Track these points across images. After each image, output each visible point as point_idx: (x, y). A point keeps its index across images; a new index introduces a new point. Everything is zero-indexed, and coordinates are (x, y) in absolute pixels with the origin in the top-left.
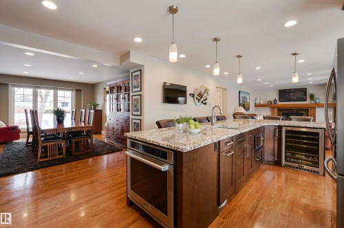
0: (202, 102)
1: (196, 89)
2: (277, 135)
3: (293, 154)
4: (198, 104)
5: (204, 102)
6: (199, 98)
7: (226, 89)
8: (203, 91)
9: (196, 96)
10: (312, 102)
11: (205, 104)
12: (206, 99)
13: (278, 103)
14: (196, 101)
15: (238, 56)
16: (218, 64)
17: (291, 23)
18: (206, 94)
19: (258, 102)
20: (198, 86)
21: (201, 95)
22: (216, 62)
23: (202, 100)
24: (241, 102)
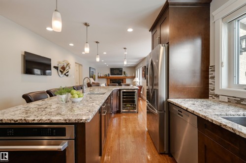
0: (65, 74)
1: (59, 63)
2: (118, 95)
3: (125, 105)
4: (61, 76)
5: (67, 74)
6: (62, 70)
7: (81, 65)
8: (65, 65)
9: (59, 69)
11: (67, 76)
12: (68, 72)
13: (110, 76)
14: (60, 73)
15: (97, 42)
16: (88, 44)
17: (130, 30)
18: (68, 68)
19: (99, 75)
20: (61, 60)
21: (64, 68)
22: (87, 43)
23: (65, 72)
24: (91, 75)
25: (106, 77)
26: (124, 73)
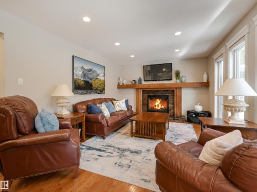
10: (178, 81)
13: (143, 82)
25: (133, 86)
26: (178, 74)
